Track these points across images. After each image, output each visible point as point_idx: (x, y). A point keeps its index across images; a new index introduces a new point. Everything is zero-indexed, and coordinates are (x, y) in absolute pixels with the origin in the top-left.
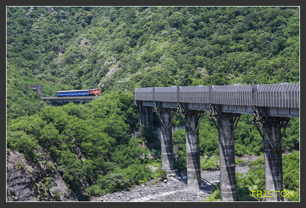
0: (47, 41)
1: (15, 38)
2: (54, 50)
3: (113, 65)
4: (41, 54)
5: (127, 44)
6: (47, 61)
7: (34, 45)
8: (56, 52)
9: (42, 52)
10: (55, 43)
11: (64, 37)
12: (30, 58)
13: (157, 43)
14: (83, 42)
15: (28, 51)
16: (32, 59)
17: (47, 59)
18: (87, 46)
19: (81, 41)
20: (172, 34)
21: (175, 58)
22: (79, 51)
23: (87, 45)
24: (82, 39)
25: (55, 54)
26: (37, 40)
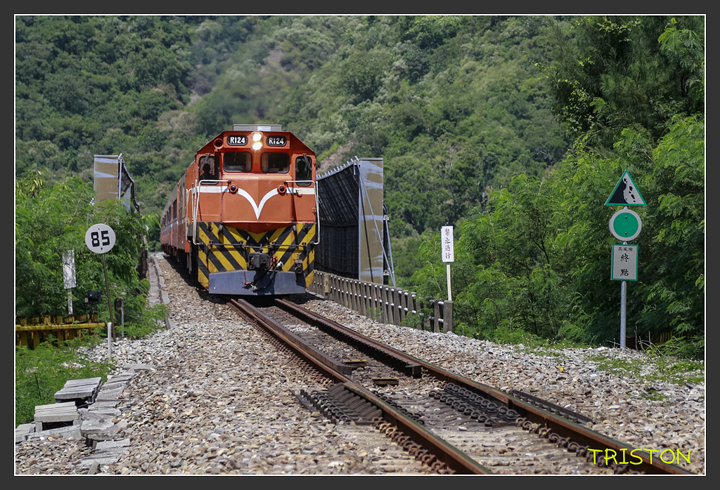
0: (148, 46)
1: (28, 29)
2: (171, 79)
3: (335, 144)
4: (121, 93)
5: (398, 69)
6: (134, 122)
7: (97, 60)
8: (178, 90)
9: (125, 88)
10: (180, 56)
11: (219, 37)
12: (71, 106)
13: (480, 67)
14: (274, 59)
15: (66, 80)
16: (81, 111)
17: (135, 114)
18: (288, 74)
19: (272, 52)
20: (537, 35)
21: (521, 128)
22: (255, 90)
23: (288, 70)
24: (272, 46)
25: (173, 95)
26: (109, 41)
